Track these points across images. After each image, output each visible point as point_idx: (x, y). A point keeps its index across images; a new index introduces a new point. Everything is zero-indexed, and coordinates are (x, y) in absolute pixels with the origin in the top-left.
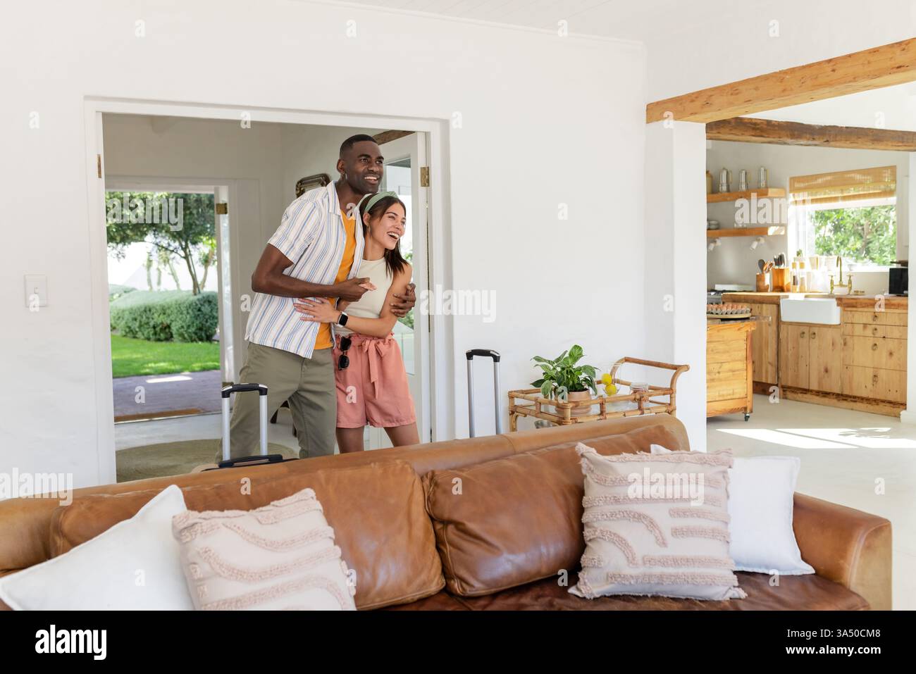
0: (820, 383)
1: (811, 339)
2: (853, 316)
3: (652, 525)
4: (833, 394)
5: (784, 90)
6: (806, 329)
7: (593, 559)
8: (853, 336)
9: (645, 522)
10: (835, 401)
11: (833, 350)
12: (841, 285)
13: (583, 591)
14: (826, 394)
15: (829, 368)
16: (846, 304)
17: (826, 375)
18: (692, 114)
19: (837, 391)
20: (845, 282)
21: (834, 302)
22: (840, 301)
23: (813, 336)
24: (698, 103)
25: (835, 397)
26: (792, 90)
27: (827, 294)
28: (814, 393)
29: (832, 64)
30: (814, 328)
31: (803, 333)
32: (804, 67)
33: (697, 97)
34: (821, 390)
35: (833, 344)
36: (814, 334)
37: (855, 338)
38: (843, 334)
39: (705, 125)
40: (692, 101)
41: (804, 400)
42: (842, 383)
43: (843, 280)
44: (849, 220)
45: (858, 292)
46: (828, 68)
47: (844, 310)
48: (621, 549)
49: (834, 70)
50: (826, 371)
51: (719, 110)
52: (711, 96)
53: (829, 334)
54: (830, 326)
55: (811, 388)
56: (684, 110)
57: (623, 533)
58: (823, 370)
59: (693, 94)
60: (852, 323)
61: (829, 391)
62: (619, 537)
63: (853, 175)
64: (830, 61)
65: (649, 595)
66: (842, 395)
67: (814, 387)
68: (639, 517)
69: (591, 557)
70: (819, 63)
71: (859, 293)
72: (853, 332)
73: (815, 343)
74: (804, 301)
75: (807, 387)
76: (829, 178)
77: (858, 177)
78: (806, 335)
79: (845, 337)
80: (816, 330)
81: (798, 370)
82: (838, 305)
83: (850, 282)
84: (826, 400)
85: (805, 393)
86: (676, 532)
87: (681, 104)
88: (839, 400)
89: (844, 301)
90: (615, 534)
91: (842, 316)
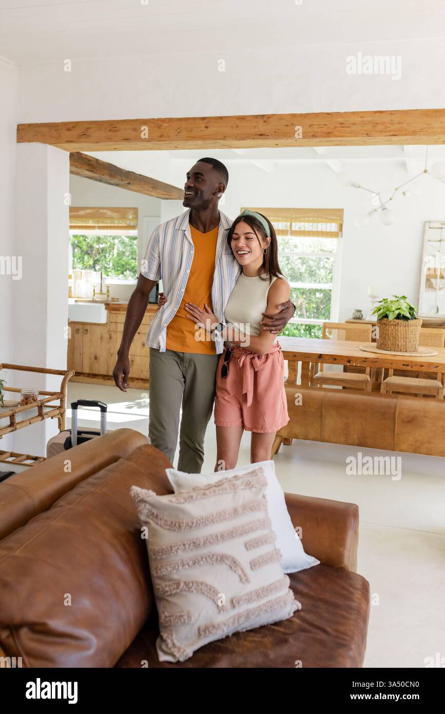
0: (91, 368)
1: (84, 335)
2: (117, 317)
3: (234, 564)
4: (101, 375)
5: (161, 136)
6: (80, 327)
7: (182, 616)
8: (116, 332)
9: (228, 563)
10: (102, 381)
11: (101, 343)
12: (101, 293)
13: (178, 656)
14: (95, 376)
15: (98, 356)
16: (112, 308)
17: (95, 361)
18: (68, 141)
19: (105, 373)
20: (104, 291)
21: (103, 306)
22: (108, 306)
23: (86, 332)
24: (75, 133)
25: (102, 377)
26: (168, 137)
27: (91, 299)
28: (86, 375)
29: (205, 121)
30: (86, 326)
31: (78, 330)
32: (180, 119)
33: (74, 127)
34: (91, 372)
35: (101, 338)
36: (87, 330)
37: (118, 333)
38: (109, 331)
39: (69, 154)
40: (69, 130)
41: (77, 380)
42: (108, 367)
43: (102, 289)
44: (84, 243)
45: (114, 298)
46: (202, 124)
47: (110, 313)
48: (210, 598)
49: (207, 127)
50: (96, 358)
51: (97, 142)
52: (88, 128)
53: (99, 330)
54: (99, 325)
55: (84, 371)
56: (60, 136)
57: (209, 580)
58: (93, 358)
59: (70, 123)
60: (115, 322)
61: (97, 373)
62: (206, 585)
63: (105, 211)
64: (204, 119)
65: (230, 635)
66: (107, 376)
67: (86, 370)
68: (222, 558)
69: (178, 615)
70: (194, 119)
71: (115, 300)
72: (116, 329)
73: (87, 337)
74: (74, 305)
75: (81, 371)
76: (90, 211)
77: (109, 213)
78: (81, 331)
79: (110, 333)
80: (88, 327)
81: (73, 359)
82: (106, 309)
83: (108, 291)
84: (95, 380)
85: (79, 376)
86: (254, 565)
87: (56, 130)
88: (104, 380)
89: (111, 306)
90: (202, 584)
91: (108, 317)
